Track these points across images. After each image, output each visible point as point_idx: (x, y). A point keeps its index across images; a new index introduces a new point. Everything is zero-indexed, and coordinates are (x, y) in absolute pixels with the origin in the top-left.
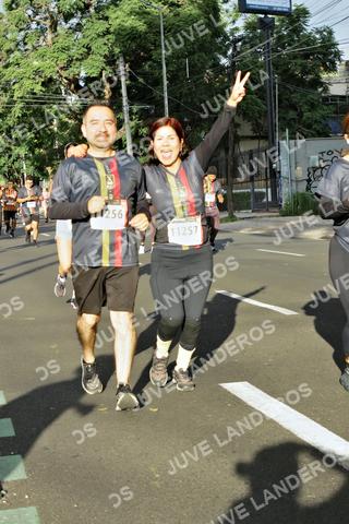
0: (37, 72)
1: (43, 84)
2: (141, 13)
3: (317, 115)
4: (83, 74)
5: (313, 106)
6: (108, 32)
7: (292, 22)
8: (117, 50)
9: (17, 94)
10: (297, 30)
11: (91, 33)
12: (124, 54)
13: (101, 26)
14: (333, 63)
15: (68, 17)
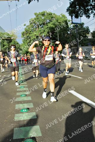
0: (35, 35)
1: (36, 37)
2: (54, 24)
3: (86, 42)
4: (43, 35)
5: (85, 41)
6: (48, 28)
7: (81, 25)
8: (49, 31)
9: (32, 39)
10: (82, 27)
11: (45, 28)
12: (51, 31)
13: (47, 27)
14: (89, 33)
15: (41, 25)
